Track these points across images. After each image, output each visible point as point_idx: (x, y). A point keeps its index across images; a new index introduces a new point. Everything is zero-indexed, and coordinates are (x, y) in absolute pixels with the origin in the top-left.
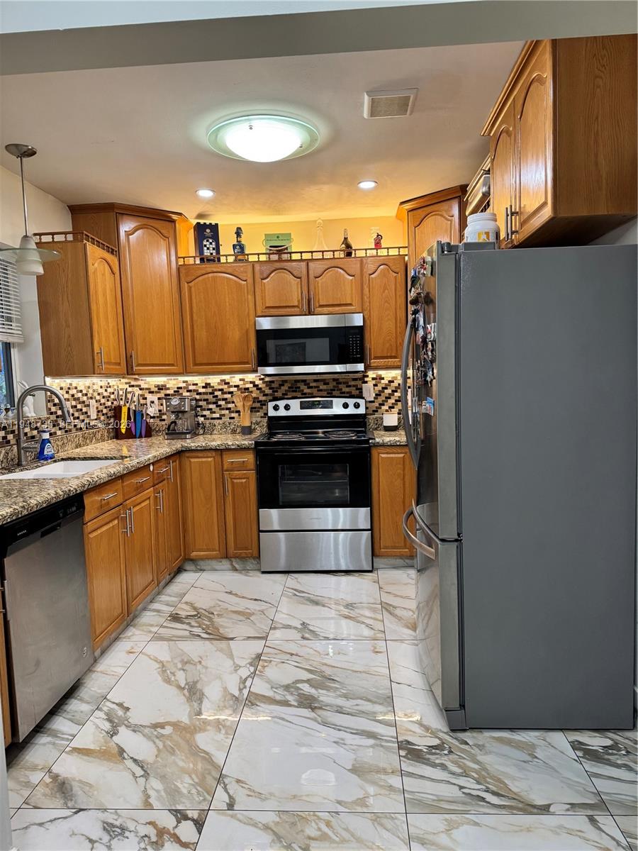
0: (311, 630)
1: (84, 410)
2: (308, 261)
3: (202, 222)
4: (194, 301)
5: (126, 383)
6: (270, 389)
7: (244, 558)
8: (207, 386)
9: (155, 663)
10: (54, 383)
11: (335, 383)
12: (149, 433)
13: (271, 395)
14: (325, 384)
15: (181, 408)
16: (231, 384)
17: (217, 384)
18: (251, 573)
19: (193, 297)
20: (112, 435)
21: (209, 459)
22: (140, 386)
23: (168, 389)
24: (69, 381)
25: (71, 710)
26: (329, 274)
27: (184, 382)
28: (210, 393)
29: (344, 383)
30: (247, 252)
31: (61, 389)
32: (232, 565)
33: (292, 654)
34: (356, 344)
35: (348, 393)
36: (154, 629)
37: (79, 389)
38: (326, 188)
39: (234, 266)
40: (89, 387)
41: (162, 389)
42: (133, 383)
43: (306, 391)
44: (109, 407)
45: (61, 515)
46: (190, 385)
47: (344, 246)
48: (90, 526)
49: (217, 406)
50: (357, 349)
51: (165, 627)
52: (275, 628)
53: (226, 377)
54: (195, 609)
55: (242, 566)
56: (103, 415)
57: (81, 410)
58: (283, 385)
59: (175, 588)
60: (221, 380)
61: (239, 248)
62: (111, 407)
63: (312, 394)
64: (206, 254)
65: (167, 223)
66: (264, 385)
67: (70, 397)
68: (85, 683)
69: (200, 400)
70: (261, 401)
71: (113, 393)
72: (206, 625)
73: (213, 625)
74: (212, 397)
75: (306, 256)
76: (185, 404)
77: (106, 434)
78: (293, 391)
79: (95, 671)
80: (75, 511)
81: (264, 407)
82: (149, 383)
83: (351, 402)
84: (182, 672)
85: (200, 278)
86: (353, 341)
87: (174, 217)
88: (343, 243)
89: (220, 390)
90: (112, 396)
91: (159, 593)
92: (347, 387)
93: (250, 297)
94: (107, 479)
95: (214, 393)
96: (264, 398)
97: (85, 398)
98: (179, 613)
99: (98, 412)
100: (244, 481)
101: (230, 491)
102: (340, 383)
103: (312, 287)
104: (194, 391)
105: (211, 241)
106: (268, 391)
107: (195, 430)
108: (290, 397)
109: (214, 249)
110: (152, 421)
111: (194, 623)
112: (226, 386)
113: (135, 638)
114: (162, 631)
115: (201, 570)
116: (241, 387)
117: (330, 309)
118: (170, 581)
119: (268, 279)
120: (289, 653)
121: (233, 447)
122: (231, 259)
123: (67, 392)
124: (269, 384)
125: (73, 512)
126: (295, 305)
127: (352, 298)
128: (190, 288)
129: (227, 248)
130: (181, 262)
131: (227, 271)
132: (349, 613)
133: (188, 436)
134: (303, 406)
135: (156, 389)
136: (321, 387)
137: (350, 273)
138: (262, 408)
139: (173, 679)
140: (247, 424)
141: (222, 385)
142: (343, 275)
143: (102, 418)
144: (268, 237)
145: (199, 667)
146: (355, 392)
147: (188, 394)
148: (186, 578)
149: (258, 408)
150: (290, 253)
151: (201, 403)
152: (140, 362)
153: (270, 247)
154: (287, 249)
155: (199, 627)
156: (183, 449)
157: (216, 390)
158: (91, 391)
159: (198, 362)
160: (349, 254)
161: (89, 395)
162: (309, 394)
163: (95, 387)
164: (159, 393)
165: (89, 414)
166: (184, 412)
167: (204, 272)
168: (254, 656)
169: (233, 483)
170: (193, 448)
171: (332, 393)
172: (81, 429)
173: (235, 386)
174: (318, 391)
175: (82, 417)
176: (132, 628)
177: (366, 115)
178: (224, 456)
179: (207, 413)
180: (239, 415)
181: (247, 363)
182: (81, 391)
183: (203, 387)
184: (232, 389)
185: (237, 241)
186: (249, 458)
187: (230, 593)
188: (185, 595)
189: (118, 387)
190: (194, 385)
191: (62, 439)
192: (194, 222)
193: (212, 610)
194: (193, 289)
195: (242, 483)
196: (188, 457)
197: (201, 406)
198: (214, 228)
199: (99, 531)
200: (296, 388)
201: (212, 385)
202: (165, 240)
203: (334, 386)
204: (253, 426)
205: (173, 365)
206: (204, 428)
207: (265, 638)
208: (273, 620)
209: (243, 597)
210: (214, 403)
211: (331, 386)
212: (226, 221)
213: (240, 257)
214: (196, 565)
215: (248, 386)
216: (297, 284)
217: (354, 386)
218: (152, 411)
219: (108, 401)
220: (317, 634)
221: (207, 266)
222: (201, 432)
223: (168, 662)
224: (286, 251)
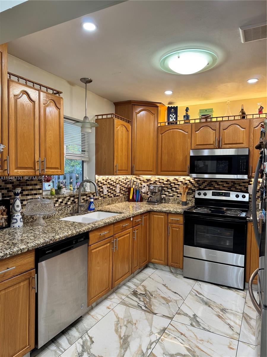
0: (197, 321)
1: (114, 189)
2: (220, 121)
3: (170, 106)
4: (163, 142)
5: (135, 177)
6: (197, 184)
7: (175, 267)
8: (168, 181)
9: (116, 318)
10: (100, 178)
11: (232, 184)
12: (142, 200)
13: (198, 187)
14: (227, 184)
15: (154, 190)
16: (179, 180)
17: (172, 180)
18: (179, 276)
19: (163, 140)
20: (126, 199)
21: (162, 217)
22: (140, 179)
23: (151, 181)
24: (107, 177)
25: (71, 334)
26: (231, 128)
27: (158, 178)
28: (169, 184)
29: (238, 184)
30: (190, 118)
31: (103, 180)
32: (170, 269)
33: (182, 334)
34: (244, 164)
35: (240, 189)
36: (123, 297)
37: (112, 180)
38: (229, 85)
39: (183, 126)
40: (117, 179)
41: (149, 181)
42: (138, 177)
43: (216, 186)
44: (126, 187)
45: (74, 243)
46: (160, 180)
47: (241, 113)
48: (93, 246)
49: (172, 190)
50: (244, 167)
51: (129, 297)
52: (179, 314)
53: (177, 177)
54: (145, 290)
55: (175, 271)
56: (123, 191)
57: (112, 189)
58: (204, 183)
59: (141, 276)
60: (174, 179)
61: (187, 117)
62: (127, 187)
63: (220, 188)
64: (170, 121)
65: (154, 107)
66: (195, 182)
67: (107, 183)
68: (83, 320)
69: (164, 187)
70: (192, 190)
71: (129, 182)
72: (147, 302)
73: (150, 302)
74: (170, 186)
75: (219, 119)
76: (156, 189)
77: (123, 199)
78: (209, 186)
79: (89, 314)
80: (83, 241)
81: (194, 193)
82: (143, 178)
83: (241, 194)
84: (125, 327)
85: (167, 132)
86: (242, 163)
87: (158, 105)
88: (240, 112)
89: (173, 183)
90: (128, 183)
91: (133, 277)
92: (239, 186)
93: (189, 140)
94: (103, 225)
95: (171, 184)
96: (194, 188)
97: (115, 184)
98: (137, 290)
99: (121, 189)
100: (178, 229)
101: (171, 233)
102: (236, 184)
103: (221, 134)
104: (162, 182)
105: (173, 114)
106: (196, 185)
107: (161, 201)
108: (208, 189)
109: (175, 118)
110: (143, 194)
111: (142, 299)
112: (176, 181)
113: (114, 300)
114: (127, 299)
115: (156, 269)
116: (183, 182)
117: (230, 146)
118: (141, 271)
119: (198, 132)
120: (180, 333)
121: (173, 212)
122: (182, 122)
123: (106, 181)
124: (197, 182)
125: (81, 241)
126: (211, 143)
127: (243, 140)
128: (162, 136)
129: (181, 117)
130: (159, 125)
131: (179, 128)
132: (222, 315)
133: (156, 204)
134: (213, 194)
135: (146, 181)
136: (225, 185)
137: (243, 127)
138: (193, 193)
139: (119, 331)
140: (185, 200)
141: (174, 181)
142: (239, 129)
143: (122, 192)
144: (201, 111)
145: (134, 327)
146: (243, 189)
147: (159, 184)
148: (149, 271)
149: (191, 193)
150: (211, 118)
151: (165, 188)
152: (137, 170)
153: (202, 115)
154: (210, 116)
155: (143, 302)
156: (151, 210)
157: (172, 183)
158: (118, 181)
159: (162, 170)
160: (244, 117)
161: (117, 182)
162: (218, 188)
163: (120, 179)
164: (147, 182)
165: (116, 190)
166: (156, 192)
167: (168, 129)
168: (162, 329)
169: (172, 230)
170: (155, 210)
171: (230, 189)
172: (111, 197)
173: (181, 182)
174: (223, 187)
175: (112, 192)
176: (115, 294)
177: (242, 41)
178: (169, 216)
179: (167, 193)
180: (181, 195)
181: (185, 172)
182: (113, 181)
183: (166, 181)
184: (179, 183)
185: (186, 114)
186: (181, 219)
187: (165, 285)
188: (144, 281)
189: (131, 179)
190: (162, 180)
191: (101, 201)
192: (167, 106)
193: (153, 294)
194: (163, 137)
195: (176, 230)
196: (153, 214)
197: (164, 190)
198: (176, 109)
199: (98, 249)
200: (211, 184)
201: (170, 180)
202: (152, 115)
203: (232, 185)
204: (188, 202)
205: (151, 171)
206: (165, 200)
207: (171, 318)
208: (179, 308)
209: (170, 290)
210: (170, 189)
211: (230, 185)
212: (181, 105)
213: (186, 121)
214: (154, 266)
215: (186, 182)
216: (214, 133)
217: (243, 186)
218: (143, 190)
219: (126, 185)
220: (199, 324)
221: (171, 126)
222: (164, 201)
223: (122, 319)
224: (210, 117)
